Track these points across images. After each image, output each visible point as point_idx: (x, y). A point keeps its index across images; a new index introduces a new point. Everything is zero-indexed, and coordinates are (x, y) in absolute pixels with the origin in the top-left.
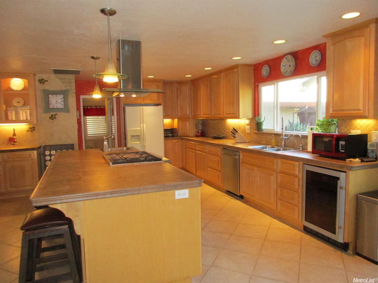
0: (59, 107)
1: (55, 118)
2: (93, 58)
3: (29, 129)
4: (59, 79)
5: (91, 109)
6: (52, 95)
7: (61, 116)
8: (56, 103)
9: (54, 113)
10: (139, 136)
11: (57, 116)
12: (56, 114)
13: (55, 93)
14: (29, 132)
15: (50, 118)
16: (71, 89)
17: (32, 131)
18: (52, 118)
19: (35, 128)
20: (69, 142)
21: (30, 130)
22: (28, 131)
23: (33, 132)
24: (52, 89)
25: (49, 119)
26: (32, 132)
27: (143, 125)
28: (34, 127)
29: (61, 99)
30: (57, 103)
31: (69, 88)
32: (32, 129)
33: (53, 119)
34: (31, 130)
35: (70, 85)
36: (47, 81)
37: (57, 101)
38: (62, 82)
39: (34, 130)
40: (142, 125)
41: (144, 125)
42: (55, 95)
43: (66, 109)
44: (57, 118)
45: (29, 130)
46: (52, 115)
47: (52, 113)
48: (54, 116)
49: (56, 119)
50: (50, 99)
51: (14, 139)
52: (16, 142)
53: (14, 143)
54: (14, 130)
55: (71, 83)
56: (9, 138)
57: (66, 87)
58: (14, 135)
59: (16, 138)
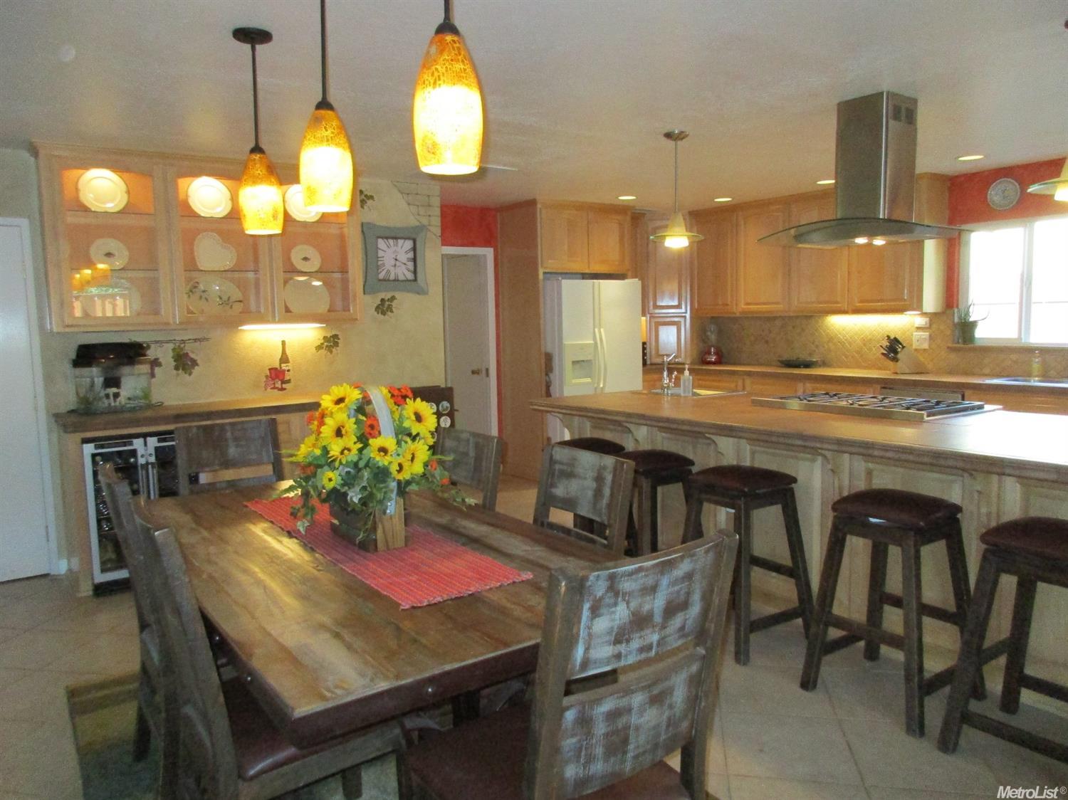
0: (401, 277)
1: (390, 309)
2: (669, 135)
3: (322, 341)
4: (402, 193)
6: (386, 241)
7: (405, 304)
8: (395, 265)
9: (388, 296)
10: (589, 361)
11: (394, 304)
12: (393, 298)
13: (393, 235)
14: (323, 352)
15: (377, 308)
16: (429, 225)
17: (329, 349)
18: (384, 308)
19: (339, 339)
21: (325, 344)
22: (319, 348)
23: (334, 350)
24: (382, 223)
25: (376, 310)
26: (331, 352)
27: (600, 332)
28: (335, 336)
29: (406, 252)
30: (398, 263)
31: (425, 221)
32: (331, 343)
33: (384, 313)
34: (327, 346)
35: (429, 213)
36: (371, 197)
37: (396, 260)
38: (409, 204)
39: (336, 344)
40: (597, 330)
41: (602, 330)
42: (391, 241)
43: (413, 283)
44: (394, 310)
45: (322, 344)
46: (383, 300)
47: (383, 295)
48: (387, 303)
49: (392, 311)
50: (380, 254)
51: (283, 372)
52: (289, 381)
53: (284, 386)
54: (283, 343)
55: (429, 206)
56: (270, 369)
57: (418, 217)
58: (284, 359)
59: (288, 371)
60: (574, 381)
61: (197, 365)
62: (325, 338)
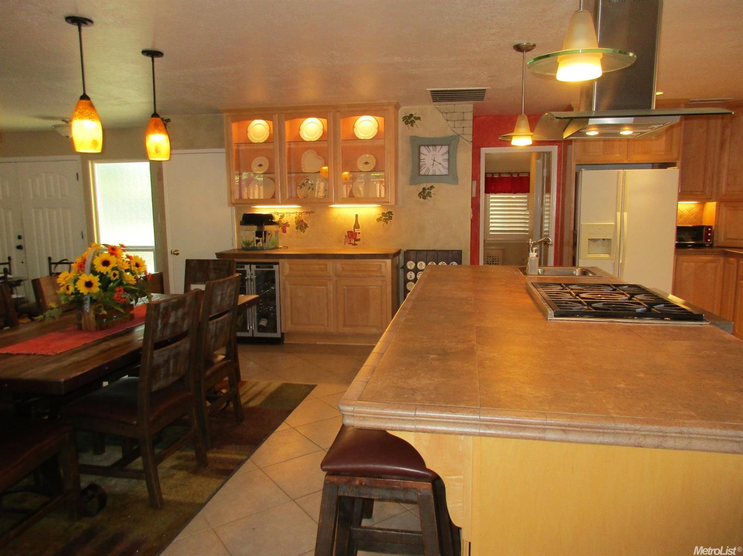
0: (438, 173)
1: (429, 194)
2: (518, 48)
3: (381, 216)
4: (442, 113)
5: (501, 179)
6: (426, 147)
7: (441, 191)
8: (433, 164)
9: (429, 185)
10: (609, 240)
11: (432, 191)
12: (432, 187)
13: (433, 143)
14: (382, 223)
15: (420, 194)
16: (463, 134)
17: (386, 221)
18: (425, 194)
19: (392, 215)
20: (453, 246)
21: (383, 217)
22: (379, 220)
23: (389, 222)
24: (427, 135)
25: (419, 196)
26: (387, 223)
27: (622, 216)
28: (390, 213)
29: (443, 155)
30: (435, 163)
31: (459, 131)
32: (387, 216)
33: (424, 198)
34: (384, 219)
35: (463, 125)
36: (419, 118)
37: (434, 160)
38: (447, 120)
39: (391, 218)
40: (619, 214)
41: (625, 214)
42: (431, 148)
43: (452, 177)
44: (432, 195)
45: (381, 217)
46: (424, 189)
47: (424, 185)
48: (427, 191)
49: (430, 196)
50: (422, 157)
51: (356, 234)
52: (359, 240)
53: (356, 242)
54: (357, 216)
55: (464, 120)
56: (348, 232)
57: (454, 129)
58: (357, 226)
59: (359, 233)
60: (589, 256)
61: (308, 227)
62: (383, 213)
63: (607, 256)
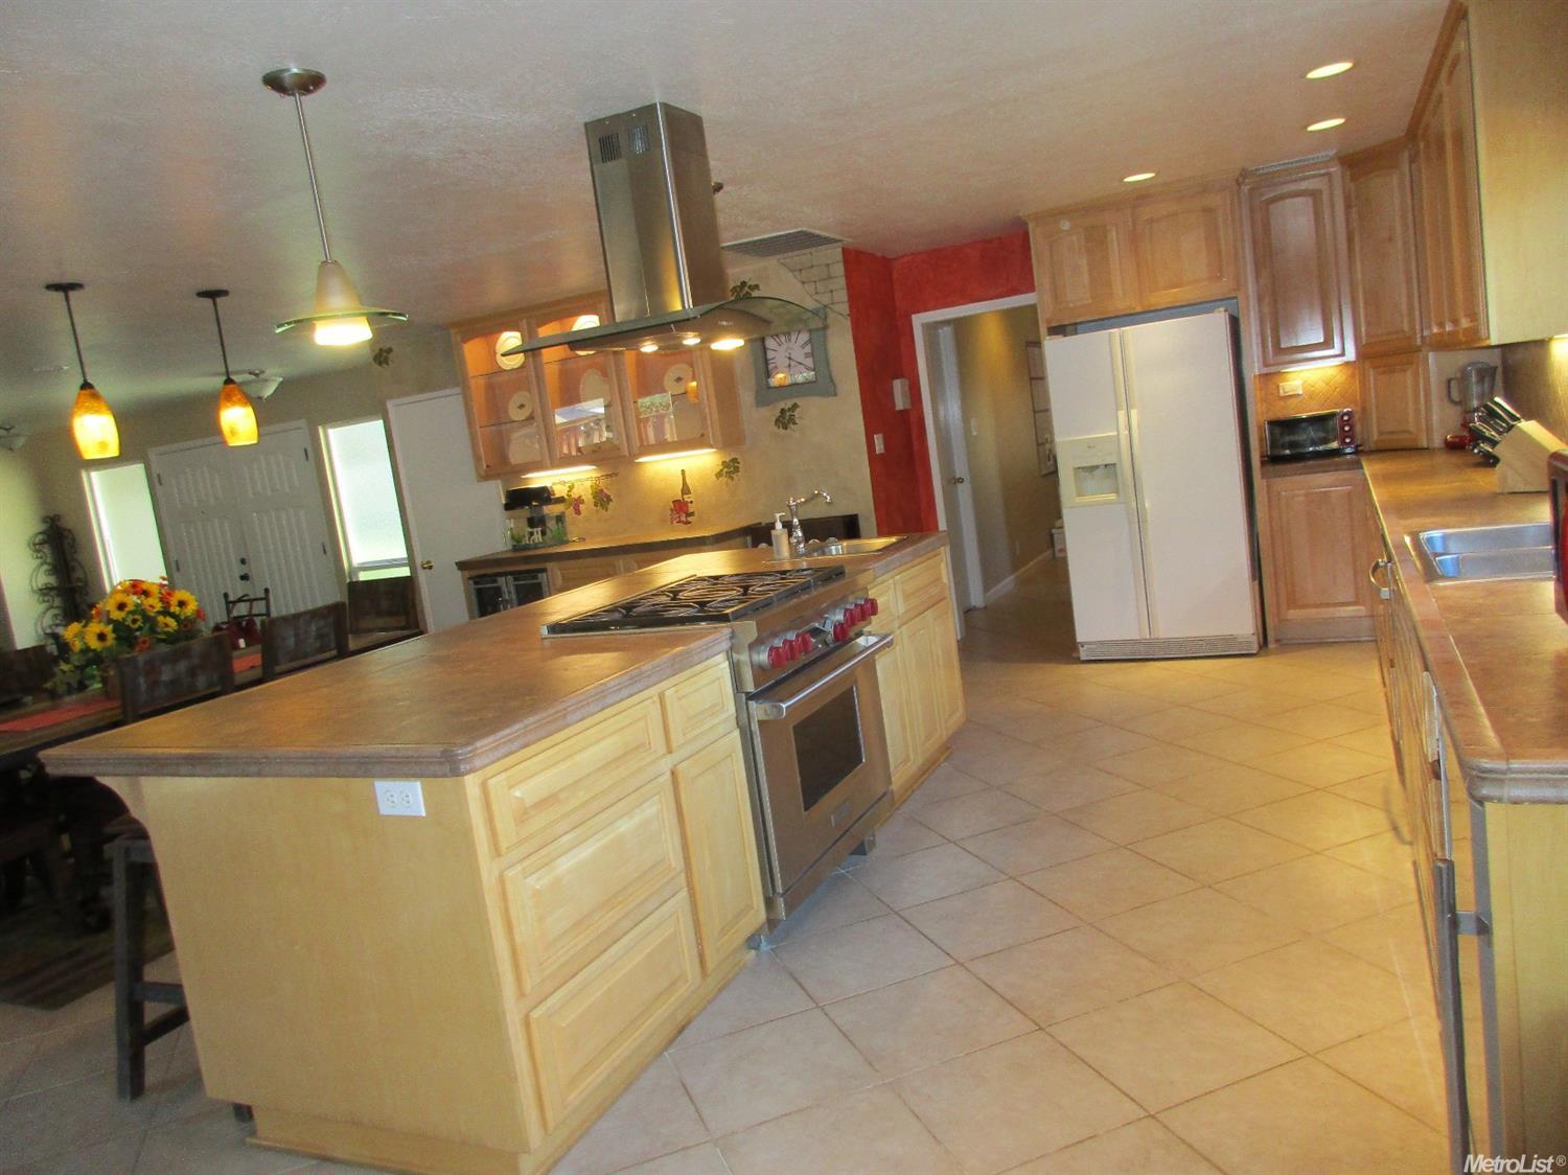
0: (800, 380)
1: (792, 420)
3: (721, 468)
4: (792, 272)
6: (776, 337)
7: (811, 410)
8: (789, 366)
9: (788, 404)
10: (1114, 465)
11: (797, 413)
12: (795, 406)
14: (724, 479)
15: (777, 421)
16: (833, 303)
17: (730, 475)
18: (785, 420)
19: (739, 463)
20: (843, 509)
21: (725, 470)
22: (719, 475)
23: (735, 476)
25: (776, 425)
26: (732, 479)
27: (1129, 417)
28: (735, 460)
29: (803, 347)
30: (793, 363)
31: (826, 299)
32: (731, 468)
33: (785, 427)
34: (727, 472)
35: (831, 287)
36: (756, 287)
37: (790, 358)
38: (803, 283)
39: (737, 469)
40: (1122, 414)
41: (1134, 413)
42: (783, 338)
43: (823, 385)
44: (797, 421)
45: (722, 470)
46: (783, 411)
47: (782, 405)
48: (788, 414)
49: (795, 423)
50: (770, 354)
51: (686, 503)
52: (692, 514)
53: (689, 519)
54: (683, 472)
55: (830, 278)
56: (673, 502)
57: (816, 297)
58: (686, 490)
59: (691, 502)
60: (1078, 500)
61: (611, 500)
62: (723, 462)
63: (1113, 497)
